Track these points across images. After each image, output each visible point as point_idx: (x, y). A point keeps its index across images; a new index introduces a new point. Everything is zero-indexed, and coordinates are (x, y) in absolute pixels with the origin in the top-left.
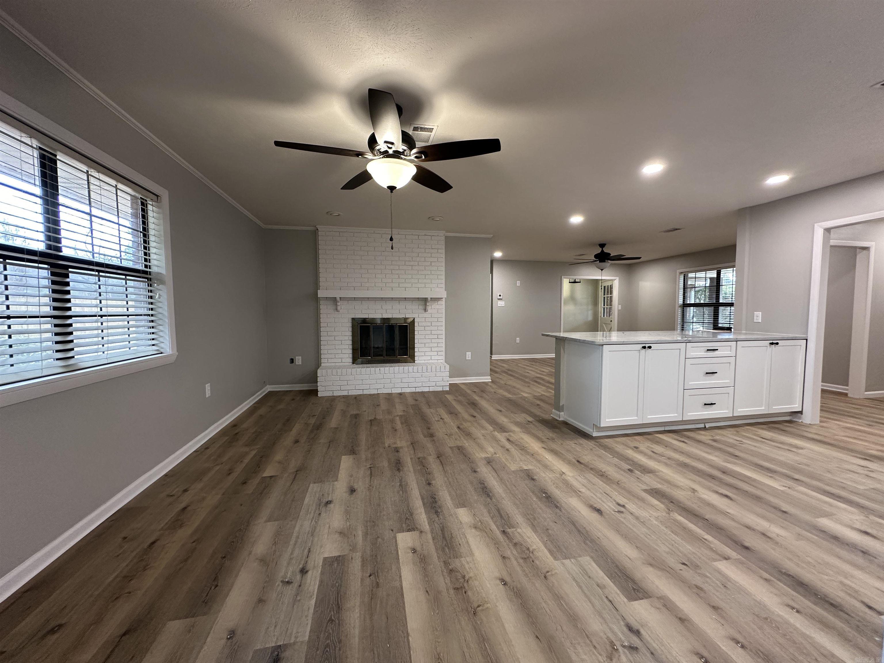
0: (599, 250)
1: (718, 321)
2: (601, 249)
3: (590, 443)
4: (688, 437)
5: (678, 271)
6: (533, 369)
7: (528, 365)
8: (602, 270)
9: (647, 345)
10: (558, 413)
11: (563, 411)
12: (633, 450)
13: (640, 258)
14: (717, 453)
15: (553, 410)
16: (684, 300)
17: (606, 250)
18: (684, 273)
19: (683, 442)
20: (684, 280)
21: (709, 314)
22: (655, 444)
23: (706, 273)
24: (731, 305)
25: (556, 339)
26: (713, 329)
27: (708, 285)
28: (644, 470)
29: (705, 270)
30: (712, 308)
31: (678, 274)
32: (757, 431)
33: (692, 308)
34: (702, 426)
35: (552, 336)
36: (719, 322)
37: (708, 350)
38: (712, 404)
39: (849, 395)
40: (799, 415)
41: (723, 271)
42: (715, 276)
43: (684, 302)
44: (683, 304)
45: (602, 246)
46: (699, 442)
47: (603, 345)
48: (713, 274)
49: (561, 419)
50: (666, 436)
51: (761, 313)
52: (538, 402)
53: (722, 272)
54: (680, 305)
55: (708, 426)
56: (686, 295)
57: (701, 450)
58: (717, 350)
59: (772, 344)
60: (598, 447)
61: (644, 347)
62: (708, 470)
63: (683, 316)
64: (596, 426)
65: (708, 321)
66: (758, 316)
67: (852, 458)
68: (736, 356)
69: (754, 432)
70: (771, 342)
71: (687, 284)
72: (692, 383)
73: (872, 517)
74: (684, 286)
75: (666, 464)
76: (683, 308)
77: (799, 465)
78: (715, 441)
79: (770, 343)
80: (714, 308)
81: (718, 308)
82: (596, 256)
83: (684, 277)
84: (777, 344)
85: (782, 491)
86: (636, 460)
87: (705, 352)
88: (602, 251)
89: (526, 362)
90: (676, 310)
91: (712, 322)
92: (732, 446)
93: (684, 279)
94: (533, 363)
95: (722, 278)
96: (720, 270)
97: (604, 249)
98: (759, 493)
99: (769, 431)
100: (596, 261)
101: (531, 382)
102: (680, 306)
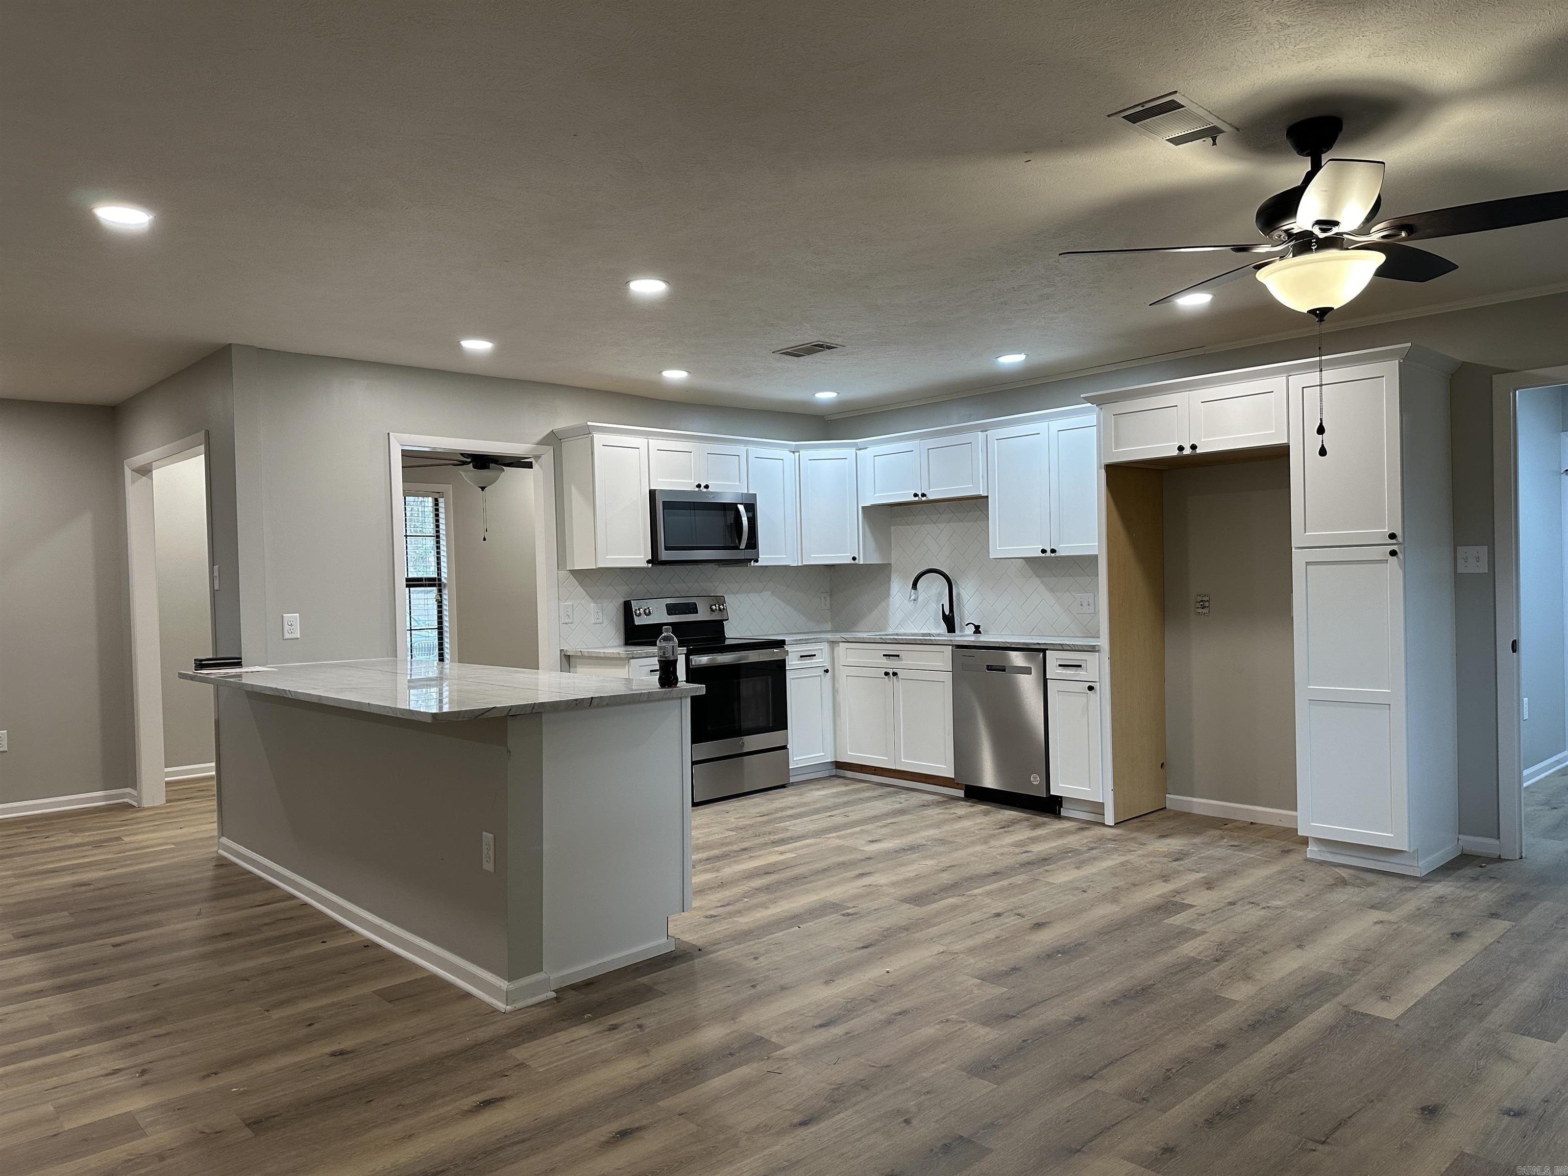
66: (293, 624)
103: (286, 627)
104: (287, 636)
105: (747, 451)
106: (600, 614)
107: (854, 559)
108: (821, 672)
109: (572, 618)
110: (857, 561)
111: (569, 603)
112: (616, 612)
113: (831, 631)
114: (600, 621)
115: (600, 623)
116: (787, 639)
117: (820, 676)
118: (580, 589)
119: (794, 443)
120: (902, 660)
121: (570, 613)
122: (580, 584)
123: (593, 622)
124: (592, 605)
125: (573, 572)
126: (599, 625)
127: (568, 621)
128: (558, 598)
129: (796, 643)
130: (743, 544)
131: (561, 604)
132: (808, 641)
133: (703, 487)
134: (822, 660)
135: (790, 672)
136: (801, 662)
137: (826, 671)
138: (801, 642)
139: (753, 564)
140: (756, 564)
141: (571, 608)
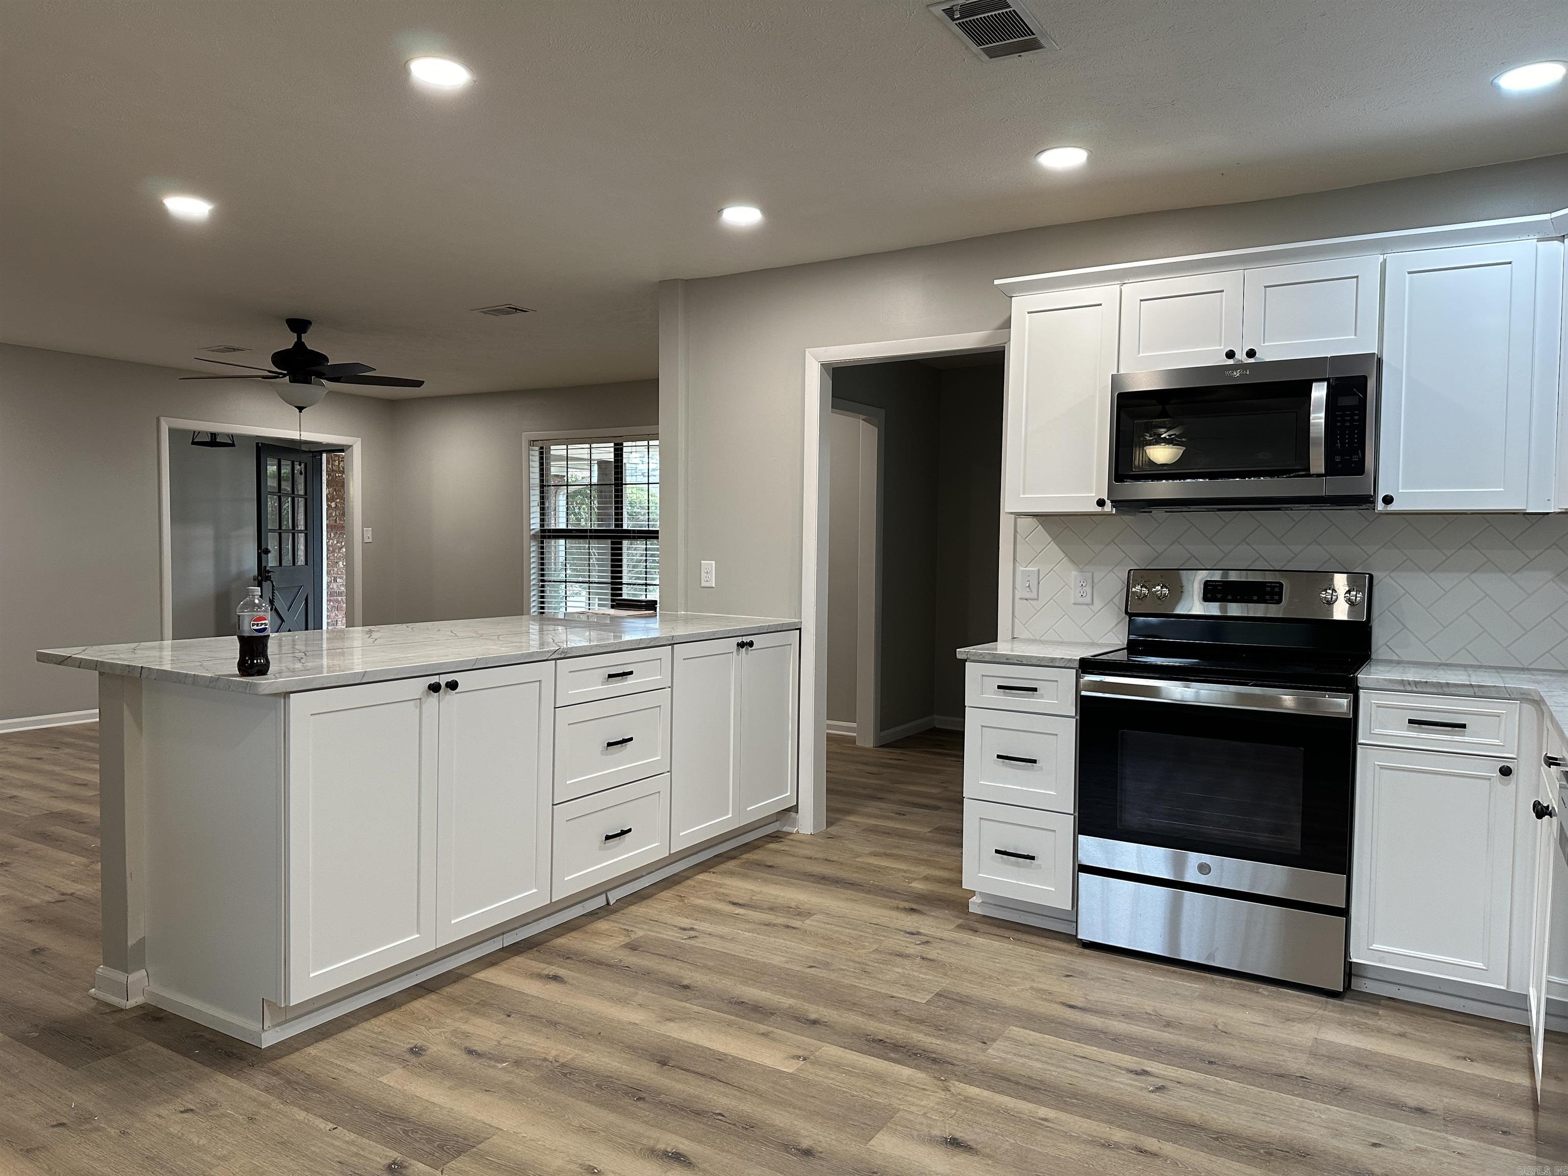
0: (288, 341)
1: (621, 578)
2: (294, 338)
3: (244, 1087)
4: (568, 956)
5: (526, 436)
6: (39, 780)
7: (21, 761)
8: (301, 409)
9: (443, 680)
10: (119, 976)
11: (141, 965)
12: (404, 1063)
13: (419, 384)
14: (643, 995)
15: (101, 969)
16: (542, 520)
17: (312, 342)
18: (540, 444)
19: (556, 978)
20: (541, 464)
21: (602, 560)
22: (476, 1013)
23: (591, 448)
24: (651, 535)
25: (101, 674)
26: (613, 607)
27: (595, 480)
28: (441, 1147)
29: (590, 440)
30: (607, 544)
31: (525, 444)
32: (720, 886)
33: (562, 542)
34: (600, 902)
35: (81, 664)
36: (624, 581)
37: (610, 676)
38: (623, 833)
39: (859, 744)
40: (793, 814)
41: (628, 447)
42: (610, 457)
43: (542, 525)
44: (543, 531)
45: (299, 325)
46: (597, 963)
47: (287, 695)
48: (606, 453)
49: (132, 1003)
50: (510, 970)
51: (713, 561)
52: (40, 937)
53: (625, 449)
54: (532, 532)
55: (614, 897)
56: (547, 504)
57: (602, 995)
58: (631, 673)
59: (741, 645)
60: (280, 1096)
61: (435, 688)
62: (626, 1068)
63: (542, 564)
64: (273, 1005)
65: (599, 577)
66: (709, 572)
67: (894, 914)
68: (671, 687)
69: (715, 889)
70: (740, 640)
71: (548, 475)
72: (573, 782)
73: (959, 1087)
74: (542, 481)
75: (510, 1091)
76: (542, 542)
77: (812, 971)
78: (633, 947)
79: (738, 644)
80: (612, 543)
81: (621, 543)
82: (280, 359)
83: (541, 453)
84: (751, 644)
85: (791, 1076)
86: (414, 1110)
87: (603, 683)
88: (299, 344)
89: (12, 749)
90: (525, 547)
91: (609, 580)
92: (675, 953)
93: (541, 458)
94: (44, 752)
95: (625, 464)
96: (622, 444)
97: (305, 338)
98: (748, 1107)
99: (744, 876)
100: (277, 376)
101: (16, 840)
102: (534, 537)
105: (1384, 262)
106: (1088, 589)
108: (1492, 769)
109: (1035, 590)
111: (1032, 568)
112: (1120, 588)
114: (1088, 600)
115: (1086, 603)
117: (1487, 779)
118: (1053, 546)
119: (1546, 217)
121: (1034, 584)
122: (1054, 539)
123: (1073, 601)
124: (1074, 573)
126: (1085, 607)
127: (1028, 596)
128: (1015, 559)
129: (1402, 688)
130: (1318, 463)
131: (1020, 569)
132: (1446, 690)
133: (1241, 356)
134: (1496, 742)
135: (1372, 752)
136: (1415, 734)
137: (1506, 772)
138: (1420, 689)
139: (1380, 506)
140: (1392, 507)
141: (1036, 577)
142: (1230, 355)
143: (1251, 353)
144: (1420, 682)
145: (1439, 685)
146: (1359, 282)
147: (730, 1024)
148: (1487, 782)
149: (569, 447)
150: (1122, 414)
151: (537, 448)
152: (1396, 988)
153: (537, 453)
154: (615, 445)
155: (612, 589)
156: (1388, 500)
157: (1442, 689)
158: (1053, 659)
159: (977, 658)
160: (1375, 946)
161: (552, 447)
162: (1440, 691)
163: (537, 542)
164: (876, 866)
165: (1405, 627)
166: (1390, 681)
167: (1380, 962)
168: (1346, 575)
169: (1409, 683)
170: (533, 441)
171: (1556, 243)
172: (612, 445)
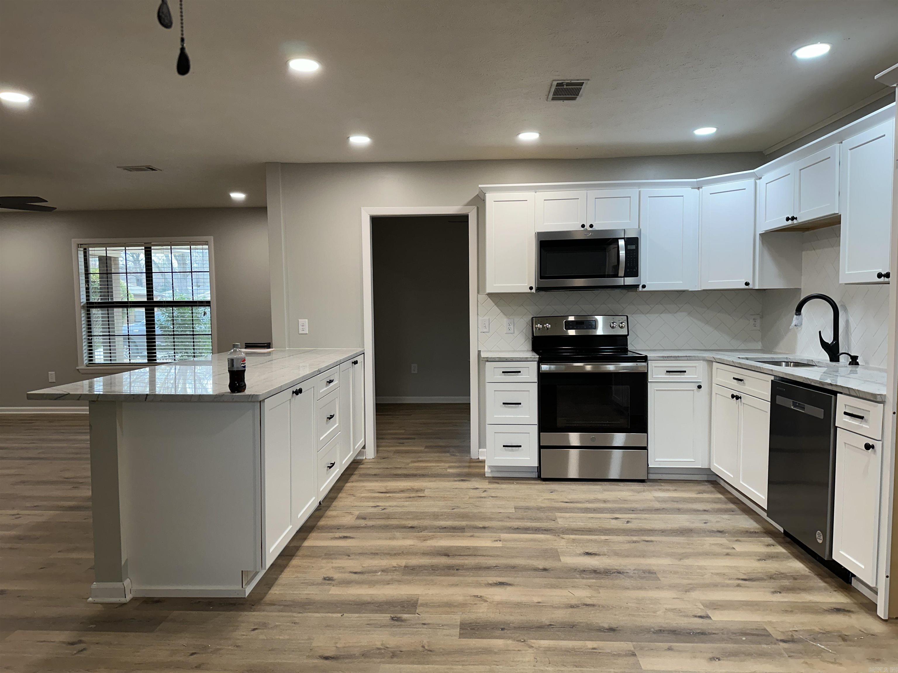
4: (337, 528)
5: (76, 241)
16: (87, 296)
18: (84, 246)
19: (344, 537)
20: (85, 260)
27: (130, 271)
29: (125, 245)
31: (76, 246)
32: (364, 487)
33: (99, 310)
36: (156, 333)
37: (327, 382)
38: (333, 464)
40: (363, 450)
41: (155, 250)
42: (141, 256)
43: (87, 300)
44: (87, 303)
47: (264, 400)
48: (138, 253)
49: (129, 598)
51: (307, 320)
53: (152, 251)
54: (82, 304)
56: (90, 285)
58: (332, 380)
63: (90, 325)
66: (304, 325)
70: (353, 360)
71: (90, 267)
74: (86, 271)
76: (88, 311)
78: (362, 518)
79: (353, 363)
80: (146, 310)
81: (153, 310)
83: (85, 253)
84: (357, 362)
87: (326, 387)
90: (79, 314)
92: (386, 516)
93: (85, 256)
96: (151, 248)
102: (83, 307)
103: (300, 327)
104: (301, 332)
105: (640, 192)
106: (512, 327)
107: (747, 284)
108: (695, 387)
109: (487, 328)
110: (750, 287)
111: (486, 318)
112: (525, 326)
113: (761, 350)
114: (512, 331)
115: (511, 333)
116: (650, 355)
117: (693, 390)
118: (495, 307)
119: (695, 180)
120: (745, 385)
121: (487, 325)
122: (495, 304)
123: (505, 332)
124: (505, 319)
125: (491, 295)
126: (511, 335)
127: (485, 330)
128: (478, 314)
129: (663, 359)
130: (621, 273)
131: (480, 318)
132: (678, 359)
133: (587, 227)
134: (696, 377)
135: (653, 384)
136: (668, 376)
137: (700, 387)
138: (669, 359)
139: (640, 289)
140: (644, 289)
141: (488, 321)
142: (583, 226)
143: (591, 226)
144: (669, 356)
145: (674, 357)
146: (631, 200)
147: (453, 536)
148: (692, 392)
149: (108, 248)
150: (542, 249)
151: (82, 249)
152: (661, 475)
153: (82, 252)
154: (145, 248)
155: (147, 339)
156: (644, 286)
157: (676, 358)
158: (527, 358)
159: (491, 360)
160: (657, 460)
161: (90, 249)
162: (676, 359)
163: (85, 311)
164: (424, 466)
165: (637, 336)
166: (659, 357)
167: (659, 465)
168: (602, 316)
169: (665, 357)
170: (81, 244)
171: (696, 190)
172: (143, 248)
